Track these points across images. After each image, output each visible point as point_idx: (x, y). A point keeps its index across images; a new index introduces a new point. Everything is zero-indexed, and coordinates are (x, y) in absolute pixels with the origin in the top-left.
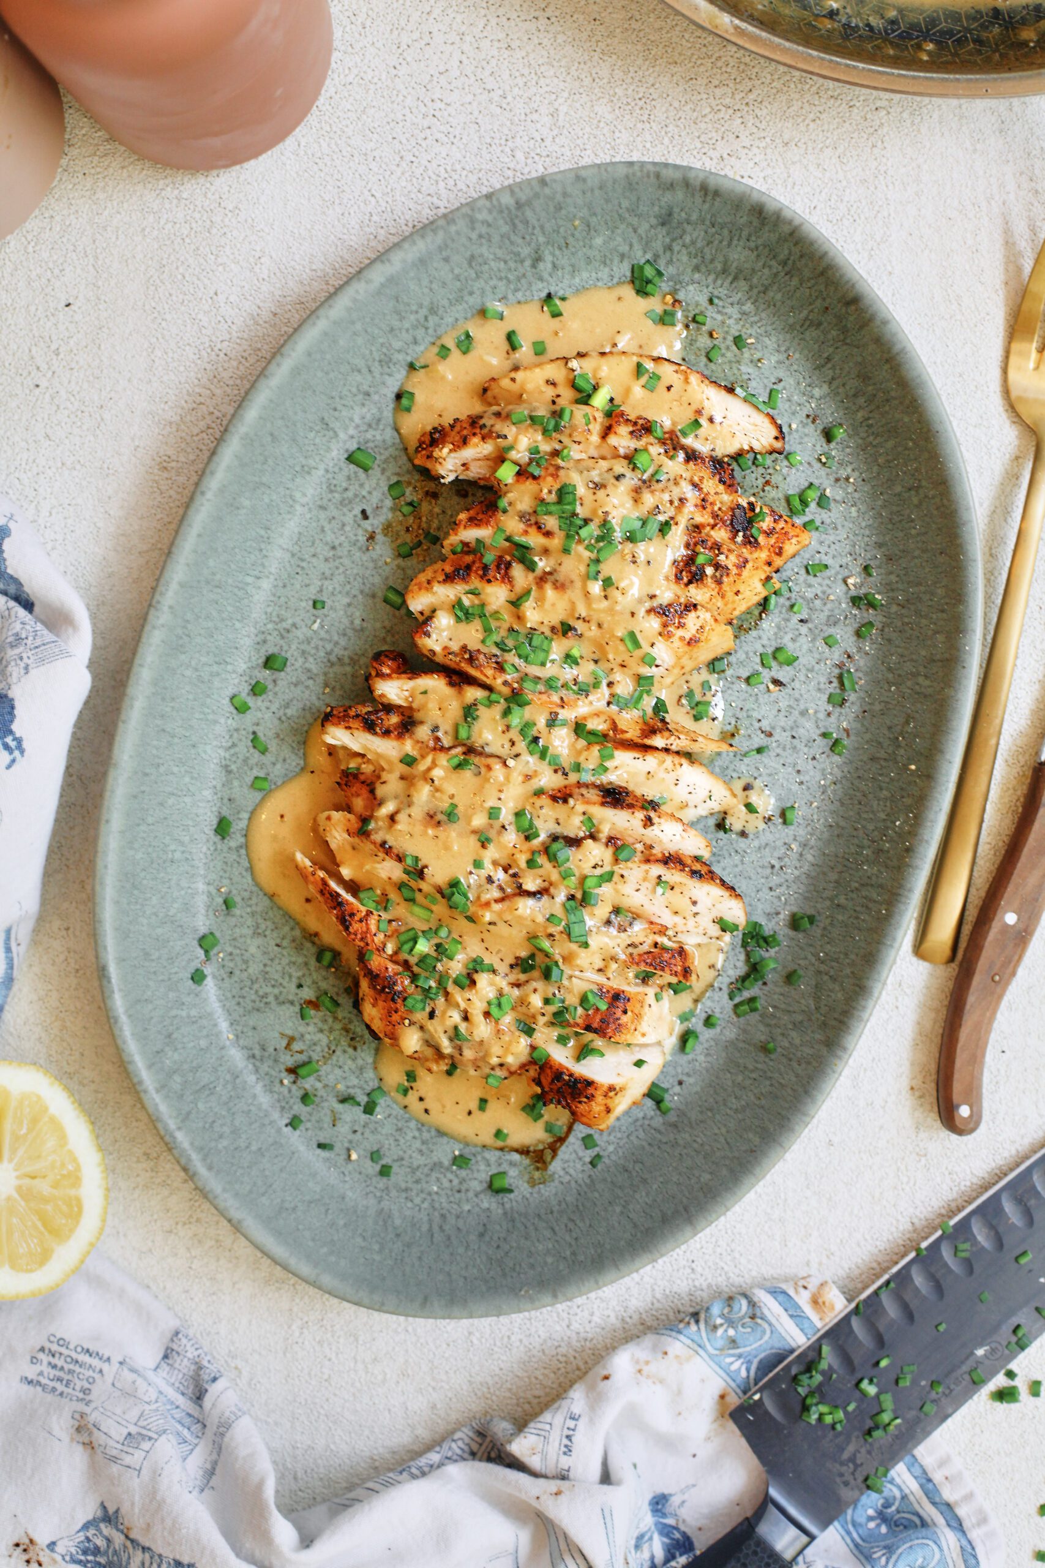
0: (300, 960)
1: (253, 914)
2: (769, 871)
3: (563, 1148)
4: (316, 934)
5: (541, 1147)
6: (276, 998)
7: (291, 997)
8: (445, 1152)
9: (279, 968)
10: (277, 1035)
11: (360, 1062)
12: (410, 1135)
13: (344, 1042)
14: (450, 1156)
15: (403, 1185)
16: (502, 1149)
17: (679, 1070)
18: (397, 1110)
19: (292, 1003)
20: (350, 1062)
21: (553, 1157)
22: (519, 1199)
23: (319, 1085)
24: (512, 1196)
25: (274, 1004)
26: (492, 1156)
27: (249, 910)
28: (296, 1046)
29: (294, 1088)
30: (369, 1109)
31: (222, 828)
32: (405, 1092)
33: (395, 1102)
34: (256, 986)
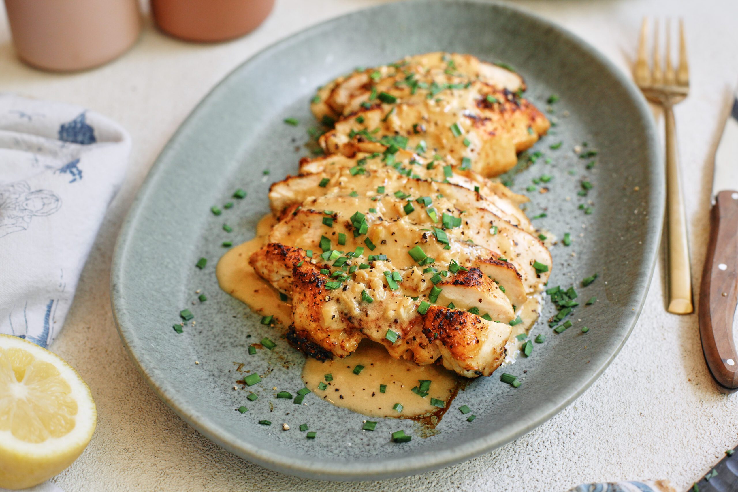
0: (249, 323)
1: (218, 303)
2: (560, 267)
3: (446, 414)
4: (261, 310)
5: (428, 415)
6: (232, 343)
7: (242, 343)
8: (356, 423)
9: (235, 328)
10: (231, 363)
11: (291, 375)
12: (329, 414)
13: (279, 365)
14: (361, 424)
15: (325, 444)
16: (399, 417)
17: (523, 366)
18: (318, 400)
19: (243, 346)
20: (284, 375)
21: (438, 421)
22: (416, 445)
23: (260, 389)
24: (410, 444)
25: (230, 347)
26: (393, 423)
27: (215, 301)
28: (244, 369)
29: (242, 392)
30: (298, 401)
31: (201, 265)
32: (325, 387)
33: (318, 395)
34: (217, 339)
